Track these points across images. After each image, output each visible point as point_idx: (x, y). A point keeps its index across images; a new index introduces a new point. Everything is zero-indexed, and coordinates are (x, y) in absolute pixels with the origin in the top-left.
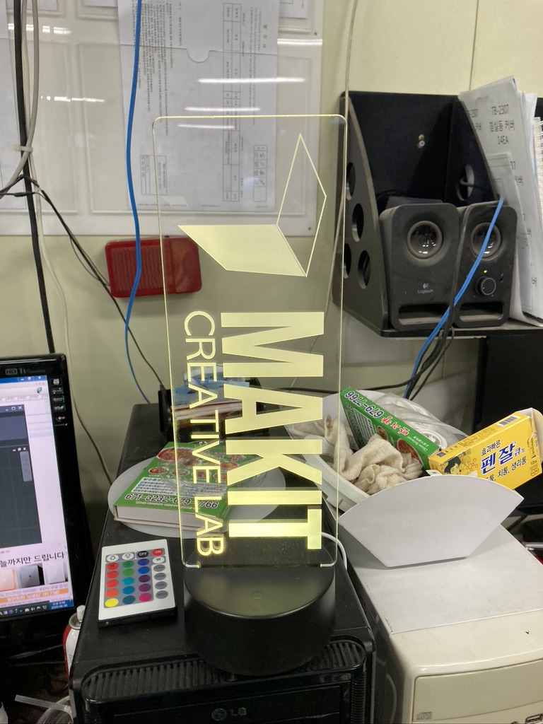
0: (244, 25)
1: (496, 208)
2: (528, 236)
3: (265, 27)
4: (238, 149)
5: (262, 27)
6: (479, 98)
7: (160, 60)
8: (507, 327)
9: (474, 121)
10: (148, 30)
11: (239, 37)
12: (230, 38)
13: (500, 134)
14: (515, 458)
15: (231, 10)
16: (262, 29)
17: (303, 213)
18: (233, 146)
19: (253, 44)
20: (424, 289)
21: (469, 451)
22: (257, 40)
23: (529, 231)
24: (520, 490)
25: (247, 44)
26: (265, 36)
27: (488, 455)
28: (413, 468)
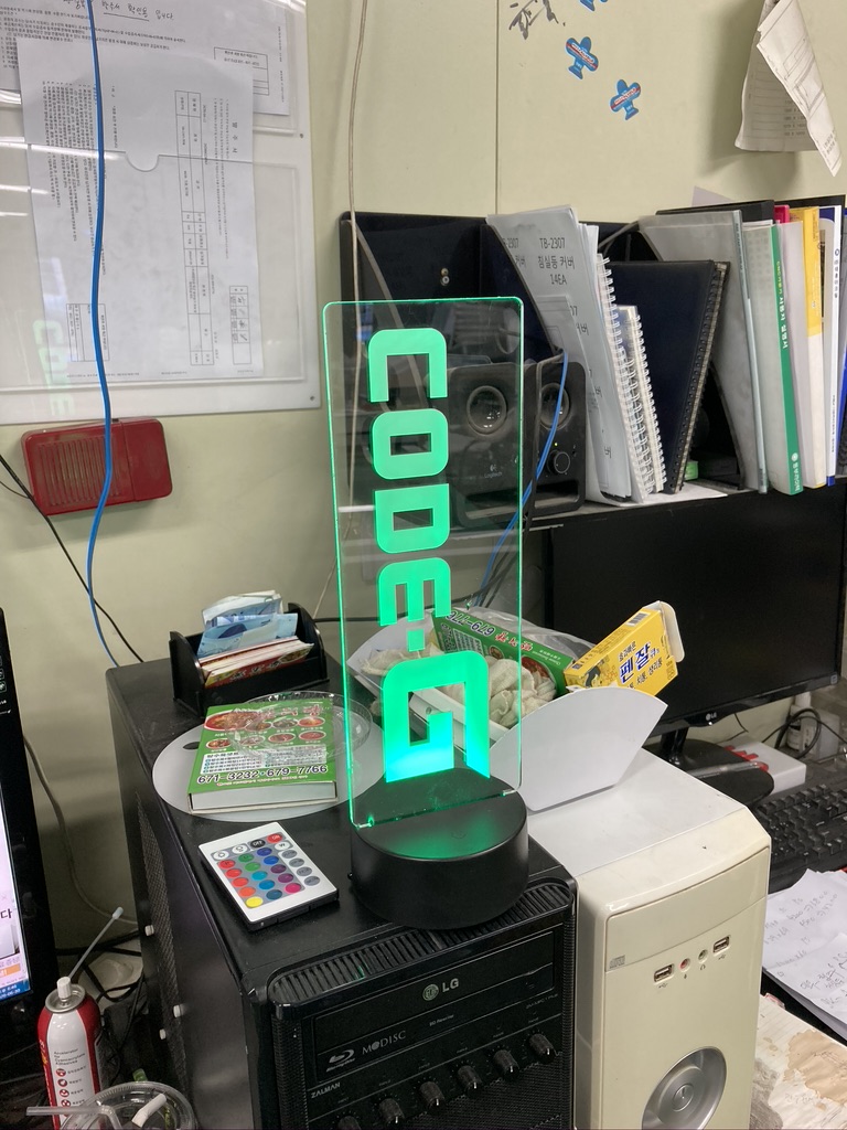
0: (205, 121)
1: (562, 364)
2: (596, 396)
3: (235, 125)
4: (207, 291)
5: (230, 124)
6: (519, 226)
7: (87, 166)
8: (585, 510)
9: (513, 253)
10: (67, 124)
11: (198, 138)
12: (186, 138)
13: (553, 271)
14: (652, 661)
15: (185, 101)
16: (231, 128)
17: (302, 378)
18: (201, 289)
19: (219, 147)
20: (490, 472)
21: (607, 658)
22: (225, 142)
23: (599, 391)
24: (662, 695)
25: (211, 148)
26: (235, 138)
27: (626, 660)
28: (547, 688)
